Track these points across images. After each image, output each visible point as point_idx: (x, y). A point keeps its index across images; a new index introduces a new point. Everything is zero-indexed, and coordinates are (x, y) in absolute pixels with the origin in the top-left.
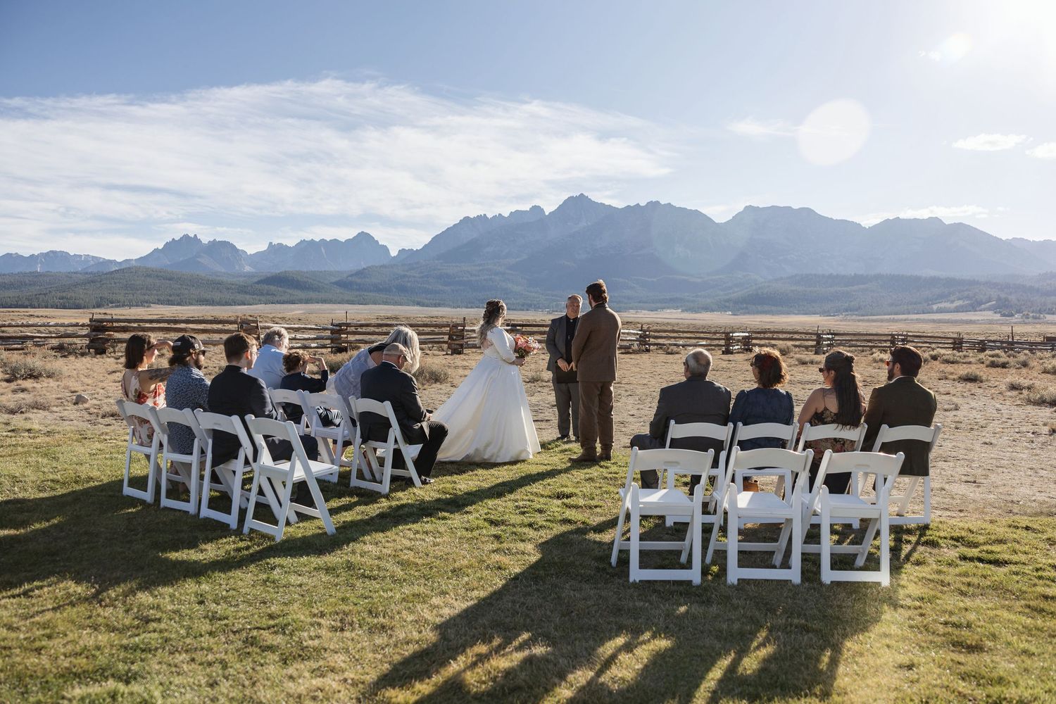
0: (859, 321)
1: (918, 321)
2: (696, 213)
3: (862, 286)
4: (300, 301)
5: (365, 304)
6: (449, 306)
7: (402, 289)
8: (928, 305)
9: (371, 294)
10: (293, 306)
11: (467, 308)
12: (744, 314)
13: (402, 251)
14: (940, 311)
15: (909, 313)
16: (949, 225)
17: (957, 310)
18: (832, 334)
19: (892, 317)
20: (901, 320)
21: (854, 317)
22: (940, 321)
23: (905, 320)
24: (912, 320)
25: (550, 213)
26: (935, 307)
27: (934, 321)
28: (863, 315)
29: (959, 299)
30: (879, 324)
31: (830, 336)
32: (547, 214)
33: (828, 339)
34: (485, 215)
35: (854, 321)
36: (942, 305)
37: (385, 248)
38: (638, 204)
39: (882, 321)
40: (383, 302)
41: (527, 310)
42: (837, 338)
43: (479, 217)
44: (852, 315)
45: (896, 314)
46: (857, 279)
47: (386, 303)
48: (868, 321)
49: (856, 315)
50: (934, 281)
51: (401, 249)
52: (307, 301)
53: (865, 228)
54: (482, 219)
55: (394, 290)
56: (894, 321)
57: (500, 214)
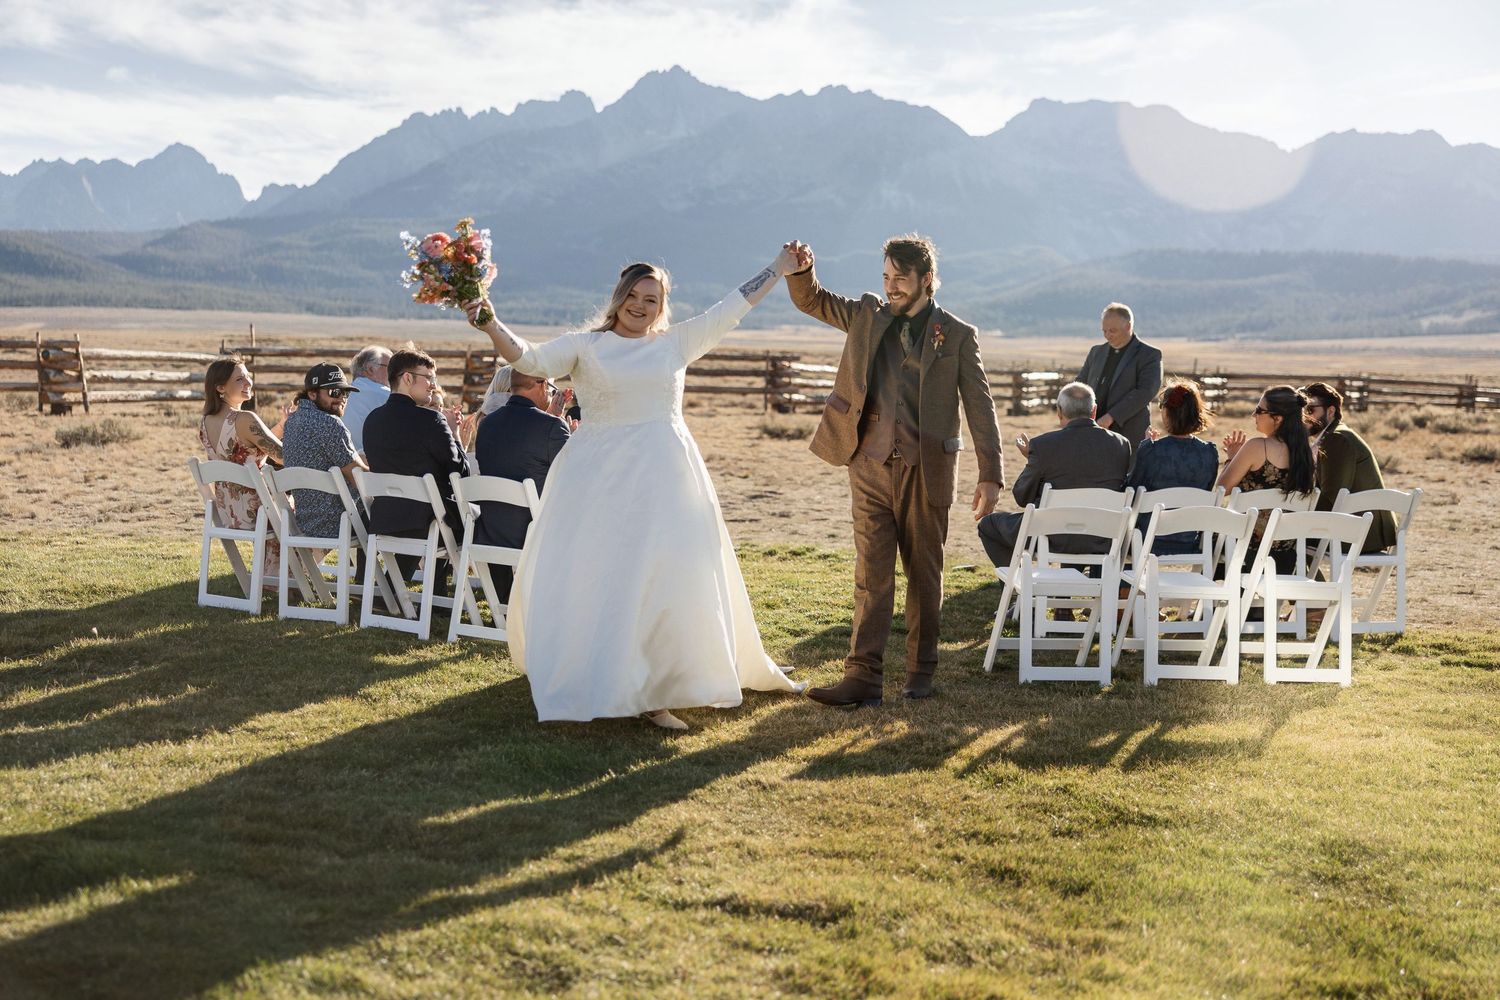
0: (1269, 351)
1: (1391, 352)
2: (929, 116)
3: (1276, 277)
4: (36, 301)
5: (188, 308)
6: (381, 314)
7: (271, 275)
8: (1412, 318)
9: (198, 285)
10: (17, 312)
11: (421, 317)
12: (1029, 335)
13: (270, 190)
14: (1436, 331)
15: (1371, 335)
16: (1457, 147)
17: (1470, 330)
18: (1222, 376)
19: (1337, 343)
20: (1355, 351)
21: (1258, 343)
22: (1434, 353)
23: (1364, 350)
24: (1378, 350)
25: (606, 108)
26: (1425, 323)
27: (1422, 353)
28: (1276, 339)
29: (1475, 306)
30: (1311, 358)
31: (1218, 381)
32: (599, 109)
33: (1215, 387)
34: (459, 109)
35: (1260, 351)
36: (1442, 319)
37: (230, 184)
38: (801, 92)
39: (1316, 351)
40: (229, 304)
41: (556, 324)
42: (1232, 384)
43: (446, 114)
44: (1253, 339)
45: (1346, 336)
46: (1269, 263)
47: (236, 306)
48: (1288, 351)
49: (1263, 339)
50: (1423, 268)
51: (267, 184)
52: (53, 301)
53: (1284, 152)
54: (453, 117)
55: (254, 277)
56: (1341, 351)
57: (493, 109)
